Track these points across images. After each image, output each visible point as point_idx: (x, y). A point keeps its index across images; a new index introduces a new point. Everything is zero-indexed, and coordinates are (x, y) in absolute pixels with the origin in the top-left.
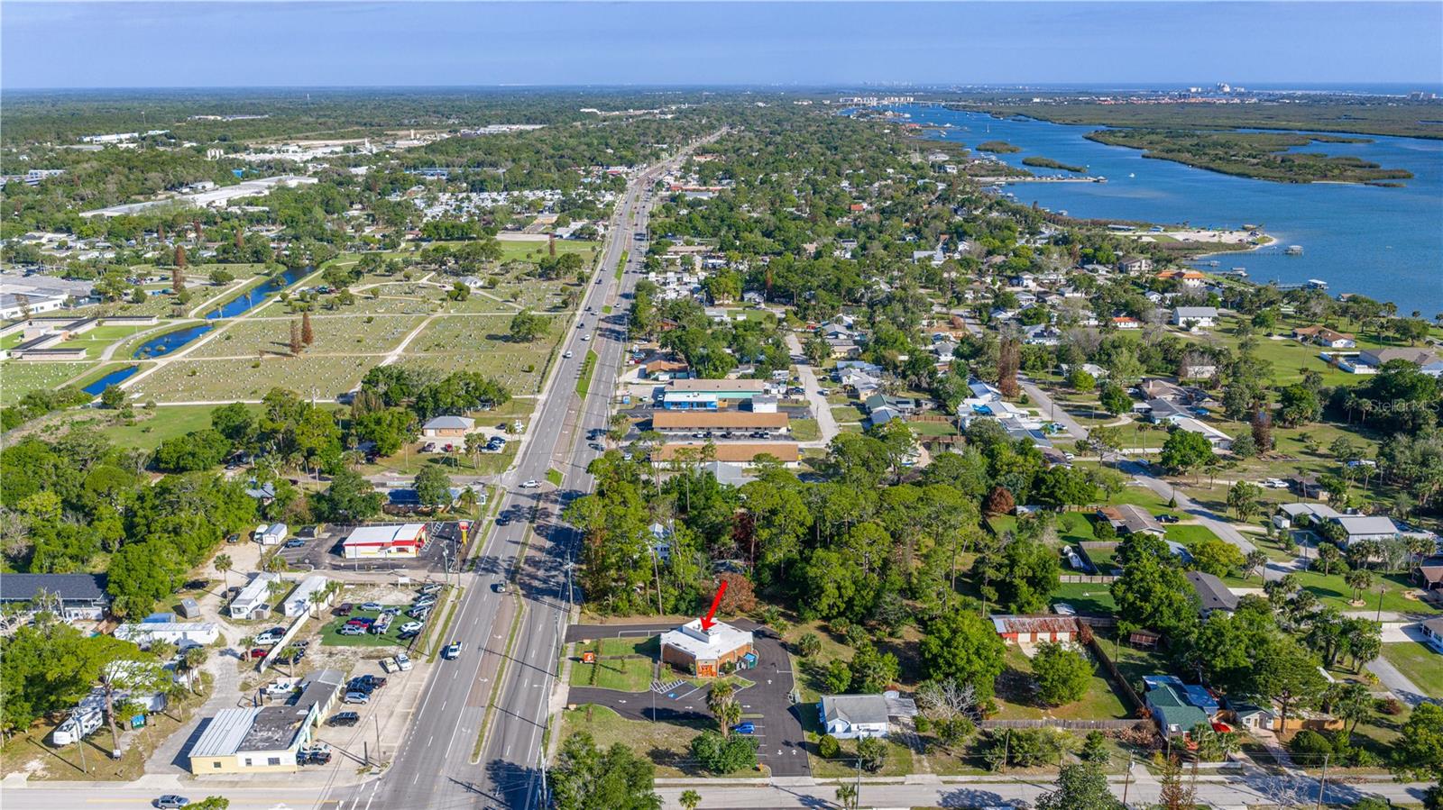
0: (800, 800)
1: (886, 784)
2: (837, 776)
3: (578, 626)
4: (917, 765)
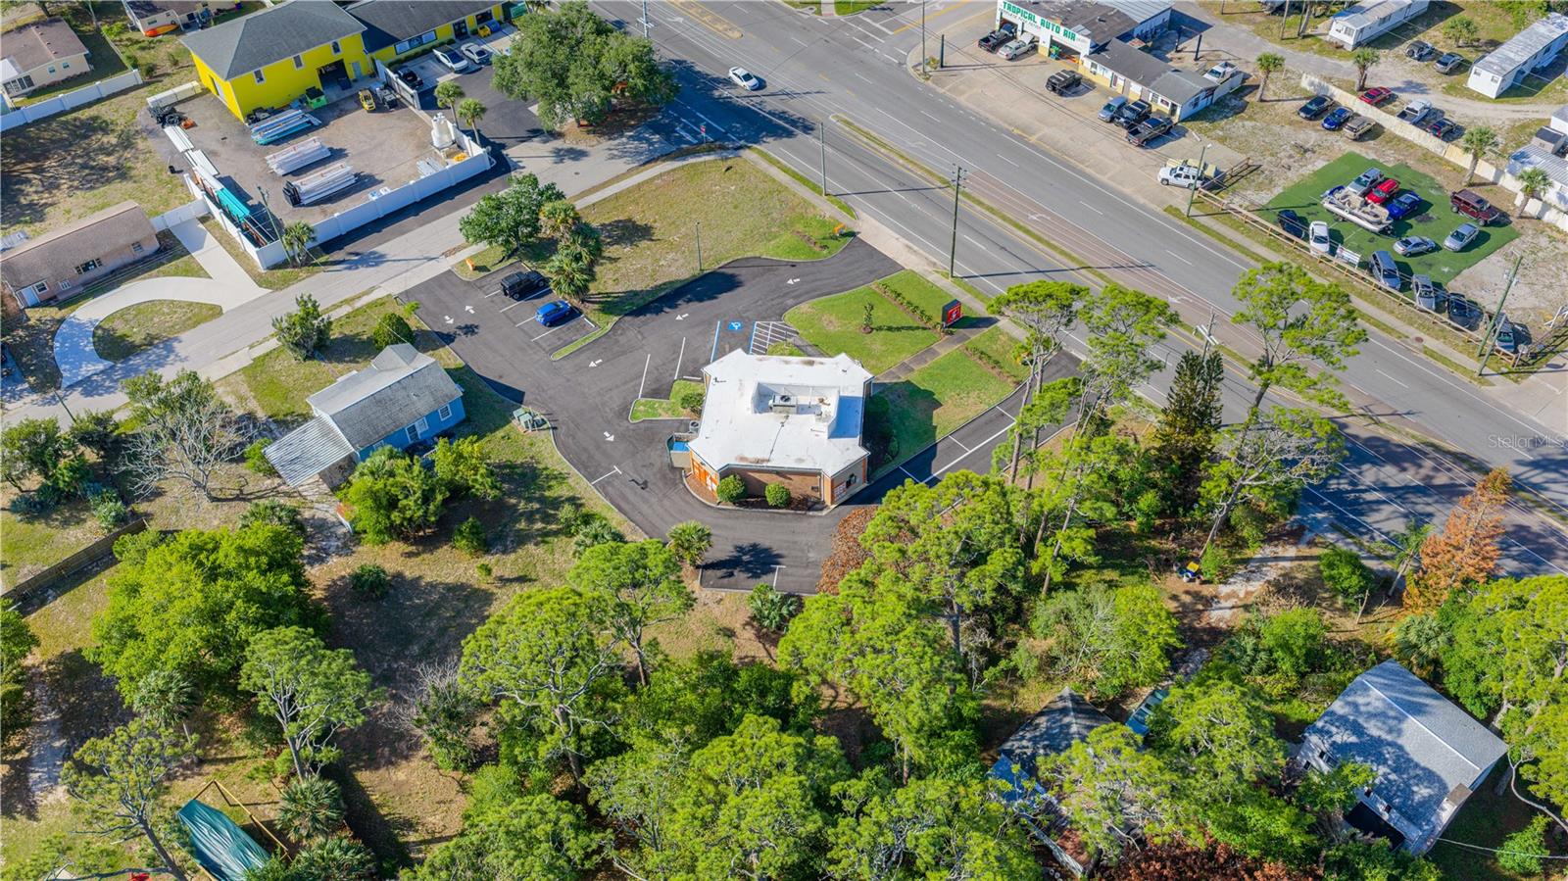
0: (382, 256)
2: (356, 313)
4: (244, 389)
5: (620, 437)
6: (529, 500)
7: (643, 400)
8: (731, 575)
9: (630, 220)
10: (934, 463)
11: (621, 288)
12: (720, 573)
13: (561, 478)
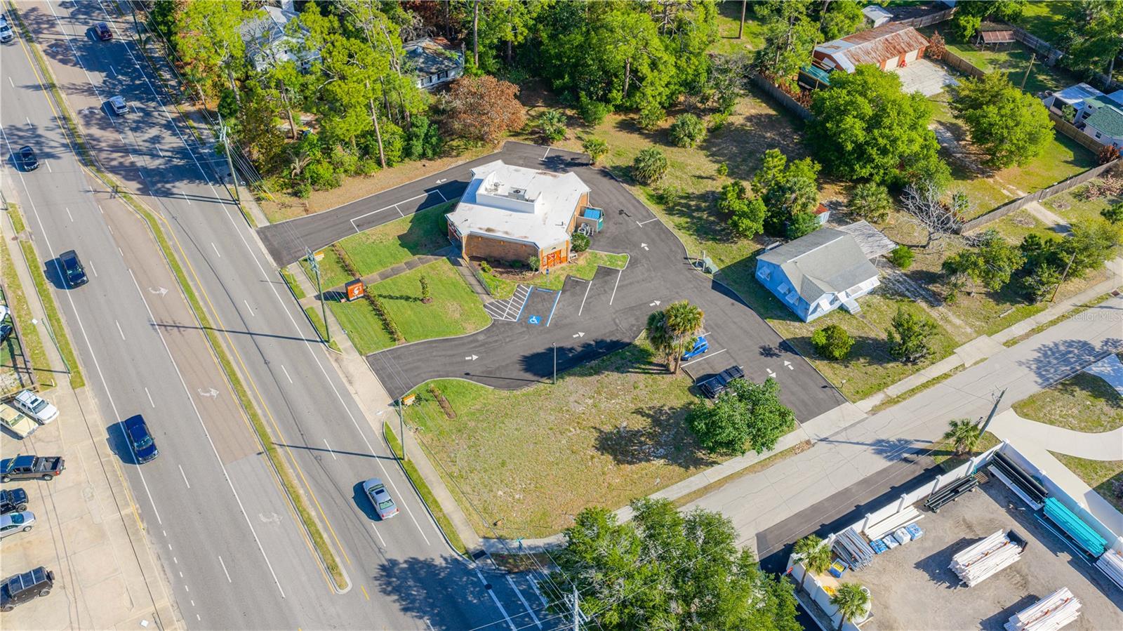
1: (946, 376)
2: (881, 387)
3: (274, 228)
4: (950, 329)
5: (636, 245)
6: (700, 218)
7: (618, 268)
8: (572, 159)
9: (619, 462)
10: (423, 202)
11: (632, 377)
12: (579, 161)
13: (679, 227)
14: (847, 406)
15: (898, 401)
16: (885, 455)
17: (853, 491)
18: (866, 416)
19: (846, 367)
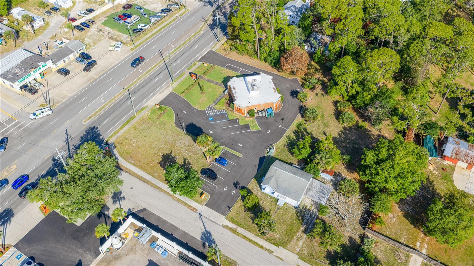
1: (261, 247)
3: (214, 52)
7: (251, 129)
14: (223, 217)
15: (236, 234)
16: (203, 236)
17: (179, 231)
18: (221, 225)
19: (245, 211)
